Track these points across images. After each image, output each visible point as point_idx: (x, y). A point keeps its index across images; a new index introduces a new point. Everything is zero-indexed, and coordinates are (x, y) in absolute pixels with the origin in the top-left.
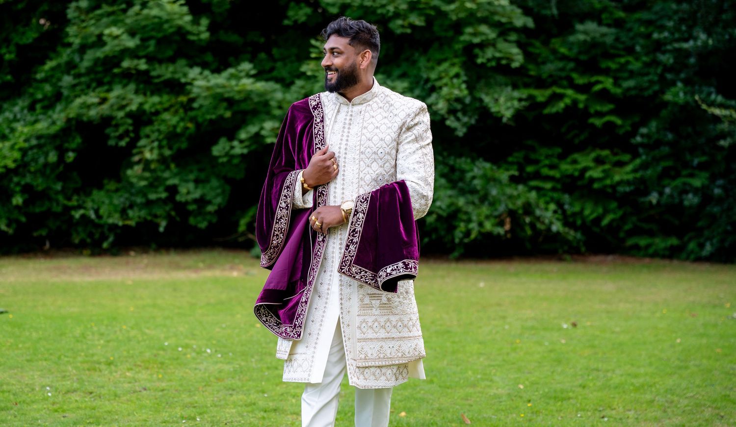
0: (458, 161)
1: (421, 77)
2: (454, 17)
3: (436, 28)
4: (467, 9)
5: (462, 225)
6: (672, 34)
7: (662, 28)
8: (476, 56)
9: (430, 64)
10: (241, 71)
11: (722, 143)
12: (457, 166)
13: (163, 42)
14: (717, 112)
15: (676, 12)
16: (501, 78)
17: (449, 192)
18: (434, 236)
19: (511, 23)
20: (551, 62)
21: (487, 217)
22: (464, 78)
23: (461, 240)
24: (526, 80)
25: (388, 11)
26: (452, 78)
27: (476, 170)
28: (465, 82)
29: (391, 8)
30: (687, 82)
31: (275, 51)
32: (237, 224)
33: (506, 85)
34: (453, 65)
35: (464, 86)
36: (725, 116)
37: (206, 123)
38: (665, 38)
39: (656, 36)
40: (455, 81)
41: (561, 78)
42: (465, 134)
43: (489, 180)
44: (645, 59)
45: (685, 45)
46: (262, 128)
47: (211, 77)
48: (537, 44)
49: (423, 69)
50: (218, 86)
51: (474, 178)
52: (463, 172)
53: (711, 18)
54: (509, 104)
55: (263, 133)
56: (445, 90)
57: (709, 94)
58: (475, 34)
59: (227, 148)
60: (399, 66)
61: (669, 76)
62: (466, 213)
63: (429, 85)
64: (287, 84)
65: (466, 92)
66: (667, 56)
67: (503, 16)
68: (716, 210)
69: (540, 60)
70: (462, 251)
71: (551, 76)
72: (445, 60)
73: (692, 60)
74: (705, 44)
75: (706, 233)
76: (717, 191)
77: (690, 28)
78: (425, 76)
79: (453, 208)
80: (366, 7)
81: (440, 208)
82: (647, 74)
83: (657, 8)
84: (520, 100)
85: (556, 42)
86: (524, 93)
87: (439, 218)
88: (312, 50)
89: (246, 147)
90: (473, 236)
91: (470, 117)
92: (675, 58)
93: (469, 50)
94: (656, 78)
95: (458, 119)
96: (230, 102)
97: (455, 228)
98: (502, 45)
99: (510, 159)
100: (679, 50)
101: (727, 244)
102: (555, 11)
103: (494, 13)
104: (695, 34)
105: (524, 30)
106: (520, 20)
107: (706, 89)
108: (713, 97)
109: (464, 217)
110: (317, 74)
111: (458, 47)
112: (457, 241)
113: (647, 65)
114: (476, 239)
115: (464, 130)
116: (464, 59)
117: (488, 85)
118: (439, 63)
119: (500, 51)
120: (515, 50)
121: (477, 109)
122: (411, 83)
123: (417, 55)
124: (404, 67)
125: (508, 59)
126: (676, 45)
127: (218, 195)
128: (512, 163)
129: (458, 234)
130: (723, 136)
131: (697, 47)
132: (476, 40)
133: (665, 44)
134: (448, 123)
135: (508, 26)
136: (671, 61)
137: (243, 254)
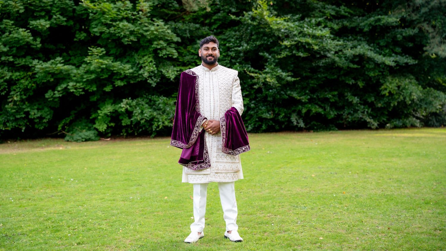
0: (153, 97)
1: (136, 63)
2: (149, 38)
3: (141, 42)
4: (154, 34)
5: (156, 123)
6: (234, 44)
7: (230, 42)
8: (159, 54)
9: (140, 57)
10: (57, 61)
11: (255, 87)
12: (152, 99)
13: (19, 48)
14: (253, 75)
15: (234, 36)
16: (169, 63)
17: (150, 110)
18: (144, 129)
19: (172, 40)
20: (188, 56)
21: (166, 119)
22: (155, 63)
23: (156, 129)
24: (178, 63)
25: (121, 35)
26: (149, 63)
27: (160, 100)
28: (154, 64)
29: (122, 34)
30: (240, 63)
31: (70, 52)
32: (57, 127)
33: (171, 65)
34: (149, 57)
35: (154, 66)
36: (256, 76)
37: (41, 84)
38: (231, 46)
39: (227, 45)
40: (151, 64)
41: (192, 62)
42: (156, 86)
43: (166, 104)
44: (224, 54)
45: (239, 49)
46: (68, 85)
47: (43, 64)
48: (182, 48)
49: (137, 59)
50: (47, 68)
51: (159, 104)
52: (155, 101)
53: (248, 38)
54: (173, 73)
55: (69, 87)
56: (147, 68)
57: (249, 68)
58: (158, 45)
59: (52, 94)
60: (125, 58)
61: (233, 61)
62: (157, 118)
63: (140, 66)
64: (78, 67)
65: (155, 69)
66: (232, 53)
67: (168, 37)
68: (252, 113)
69: (183, 55)
70: (156, 134)
71: (188, 61)
72: (146, 55)
73: (242, 54)
74: (247, 47)
75: (249, 122)
76: (252, 105)
77: (240, 41)
78: (138, 62)
79: (151, 117)
80: (112, 33)
81: (146, 116)
82: (225, 60)
83: (227, 34)
84: (177, 71)
85: (189, 48)
86: (178, 68)
87: (146, 121)
88: (89, 51)
89: (61, 94)
90: (160, 128)
91: (157, 79)
92: (235, 53)
93: (156, 51)
94: (228, 62)
95: (152, 80)
96: (53, 75)
97: (153, 124)
98: (169, 49)
99: (173, 96)
100: (237, 50)
101: (256, 126)
102: (189, 35)
103: (165, 36)
104: (242, 44)
105: (177, 43)
106: (176, 39)
107: (247, 66)
108: (250, 69)
109: (157, 120)
110: (92, 62)
111: (151, 49)
112: (154, 130)
113: (225, 56)
114: (161, 128)
115: (155, 84)
116: (153, 55)
117: (164, 65)
118: (143, 56)
119: (168, 52)
120: (175, 51)
121: (160, 75)
122: (132, 65)
123: (133, 53)
124: (128, 58)
125: (172, 54)
126: (236, 49)
127: (48, 115)
128: (174, 97)
129: (154, 127)
130: (255, 84)
131: (244, 49)
132: (159, 47)
133: (231, 48)
134: (148, 81)
135: (171, 41)
136: (234, 55)
137: (61, 140)
